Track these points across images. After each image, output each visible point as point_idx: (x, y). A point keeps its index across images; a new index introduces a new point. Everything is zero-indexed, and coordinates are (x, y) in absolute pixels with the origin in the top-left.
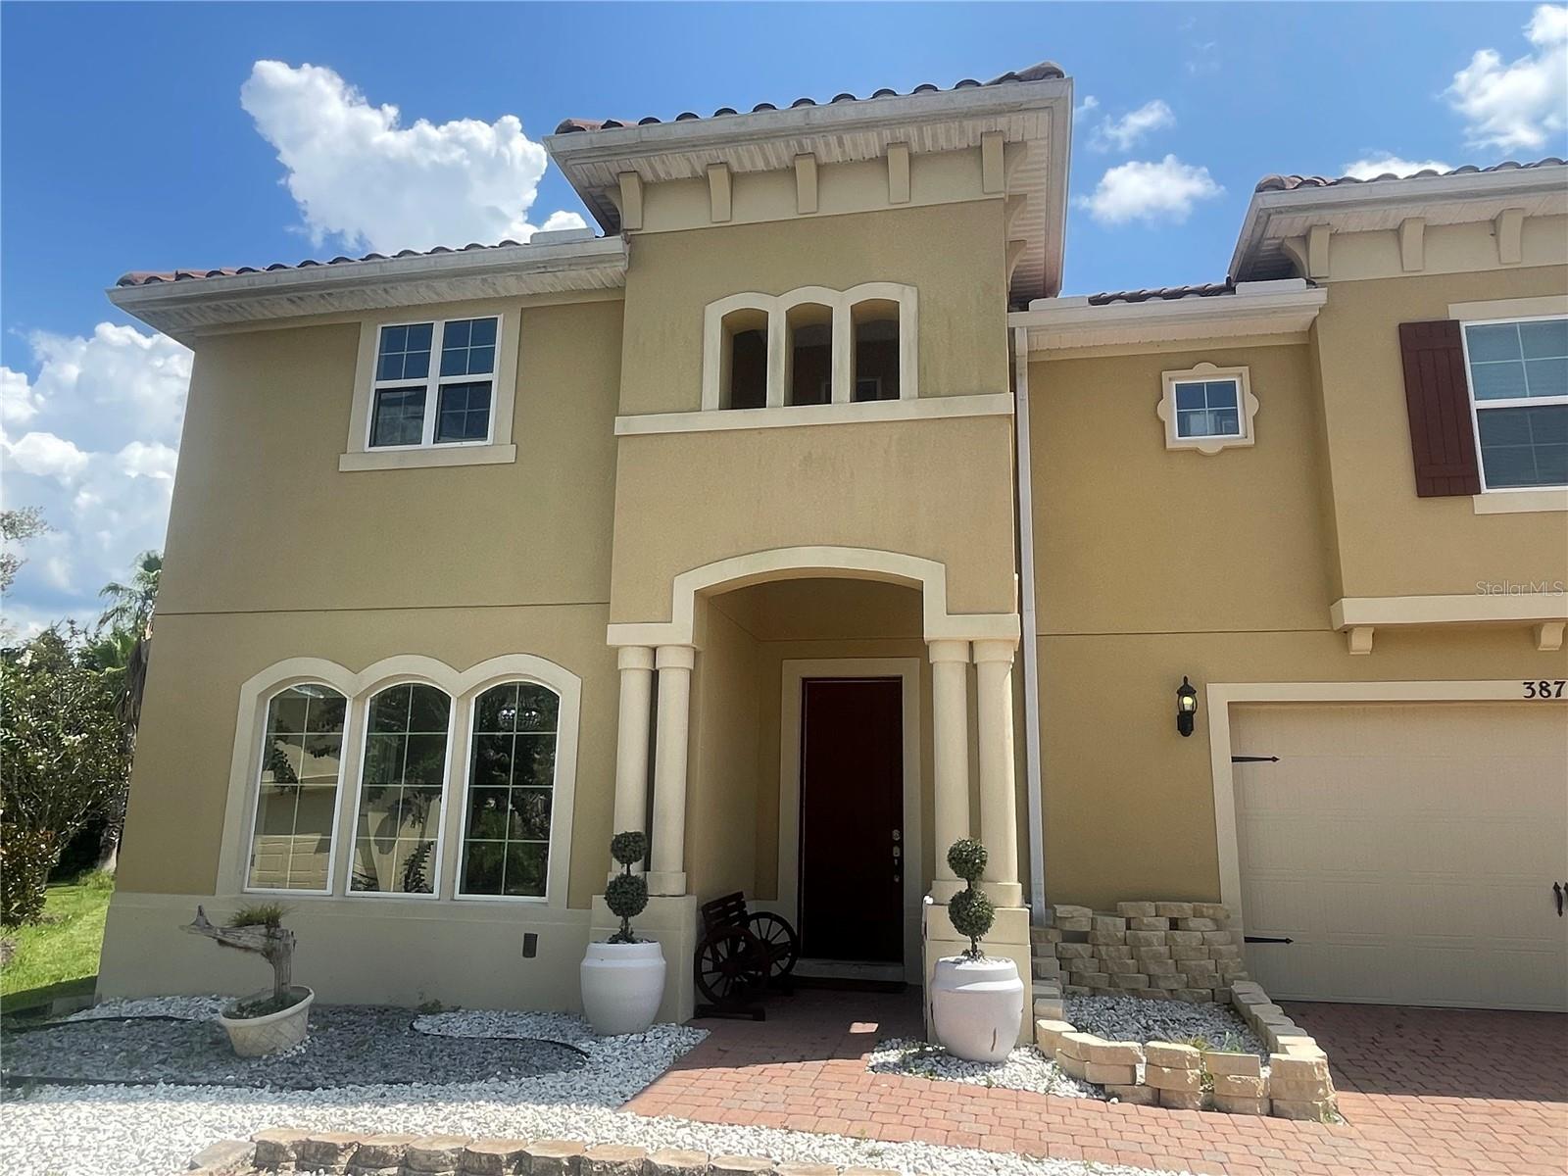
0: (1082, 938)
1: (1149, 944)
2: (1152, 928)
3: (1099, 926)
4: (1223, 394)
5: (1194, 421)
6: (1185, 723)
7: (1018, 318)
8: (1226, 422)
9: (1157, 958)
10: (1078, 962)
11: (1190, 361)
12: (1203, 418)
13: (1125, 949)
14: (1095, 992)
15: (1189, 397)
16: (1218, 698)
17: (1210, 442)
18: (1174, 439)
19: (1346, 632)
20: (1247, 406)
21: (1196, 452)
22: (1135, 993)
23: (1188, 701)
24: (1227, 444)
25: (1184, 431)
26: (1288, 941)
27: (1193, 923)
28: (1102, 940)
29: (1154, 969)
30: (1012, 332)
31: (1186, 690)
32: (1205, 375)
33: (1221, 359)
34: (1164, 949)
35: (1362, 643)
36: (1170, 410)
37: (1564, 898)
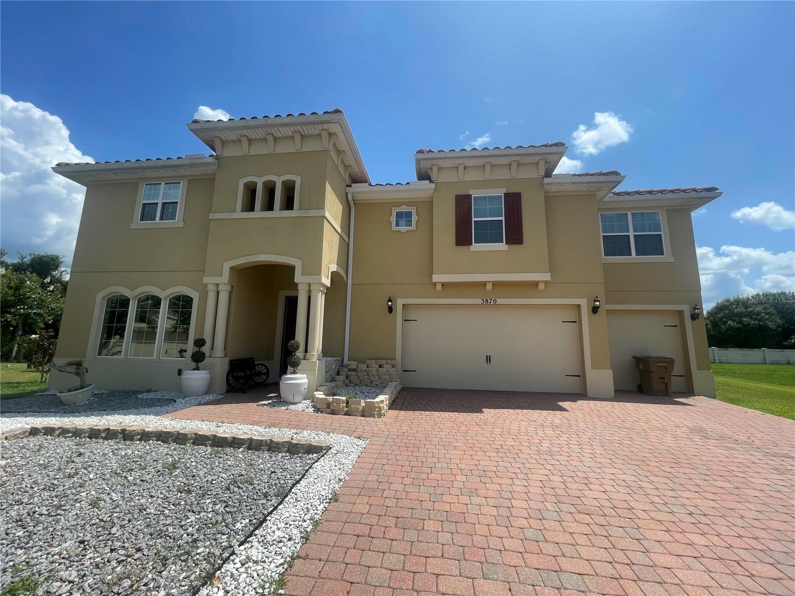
0: (354, 370)
1: (371, 371)
2: (373, 367)
3: (359, 367)
4: (409, 215)
5: (400, 222)
6: (390, 310)
7: (348, 189)
8: (409, 223)
9: (374, 375)
10: (352, 377)
11: (399, 204)
12: (403, 221)
13: (365, 373)
14: (356, 385)
15: (399, 215)
16: (400, 302)
17: (403, 229)
18: (394, 227)
19: (435, 284)
20: (414, 218)
21: (400, 231)
22: (366, 385)
23: (390, 303)
24: (408, 229)
25: (397, 225)
26: (415, 371)
27: (385, 366)
28: (359, 371)
29: (372, 379)
30: (347, 194)
31: (390, 300)
32: (404, 209)
33: (408, 204)
34: (376, 373)
35: (439, 287)
36: (393, 219)
37: (488, 359)
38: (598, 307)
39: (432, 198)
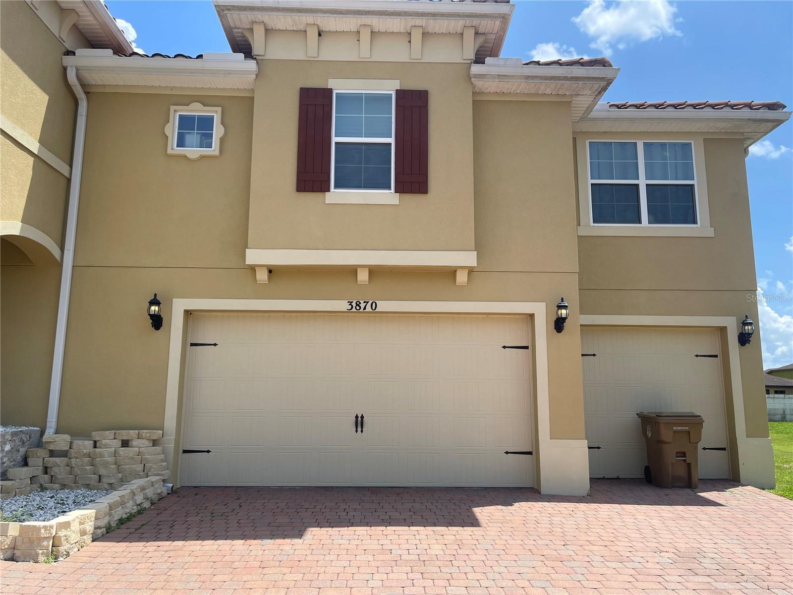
0: (64, 454)
1: (101, 456)
2: (106, 446)
3: (74, 446)
4: (206, 124)
5: (189, 138)
6: (157, 322)
7: (68, 60)
8: (206, 140)
9: (106, 465)
10: (56, 470)
11: (186, 100)
12: (193, 137)
13: (86, 460)
14: (64, 487)
15: (186, 123)
16: (179, 307)
17: (193, 152)
18: (173, 148)
19: (253, 268)
20: (218, 131)
21: (185, 157)
22: (88, 486)
23: (153, 308)
24: (203, 153)
25: (181, 144)
26: (208, 452)
27: (135, 443)
28: (73, 455)
29: (102, 471)
30: (65, 69)
31: (155, 302)
32: (196, 110)
33: (205, 101)
34: (111, 459)
35: (262, 276)
36: (172, 130)
37: (359, 423)
38: (564, 319)
39: (253, 90)
